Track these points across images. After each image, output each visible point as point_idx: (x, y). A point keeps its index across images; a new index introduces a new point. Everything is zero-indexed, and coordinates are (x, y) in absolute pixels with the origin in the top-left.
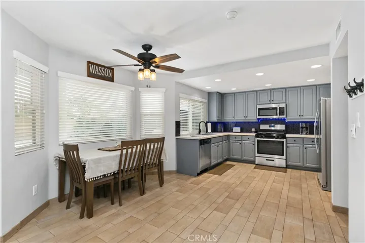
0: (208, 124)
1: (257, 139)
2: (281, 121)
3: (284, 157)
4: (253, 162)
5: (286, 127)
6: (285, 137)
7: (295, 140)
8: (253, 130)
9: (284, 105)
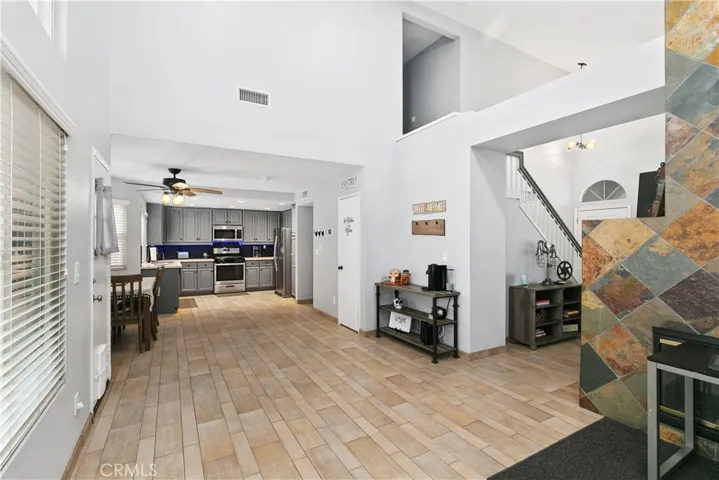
0: (152, 249)
1: (216, 265)
2: (236, 245)
3: (244, 281)
4: (212, 292)
5: (240, 251)
6: (244, 261)
7: (253, 262)
8: (205, 254)
9: (240, 228)
